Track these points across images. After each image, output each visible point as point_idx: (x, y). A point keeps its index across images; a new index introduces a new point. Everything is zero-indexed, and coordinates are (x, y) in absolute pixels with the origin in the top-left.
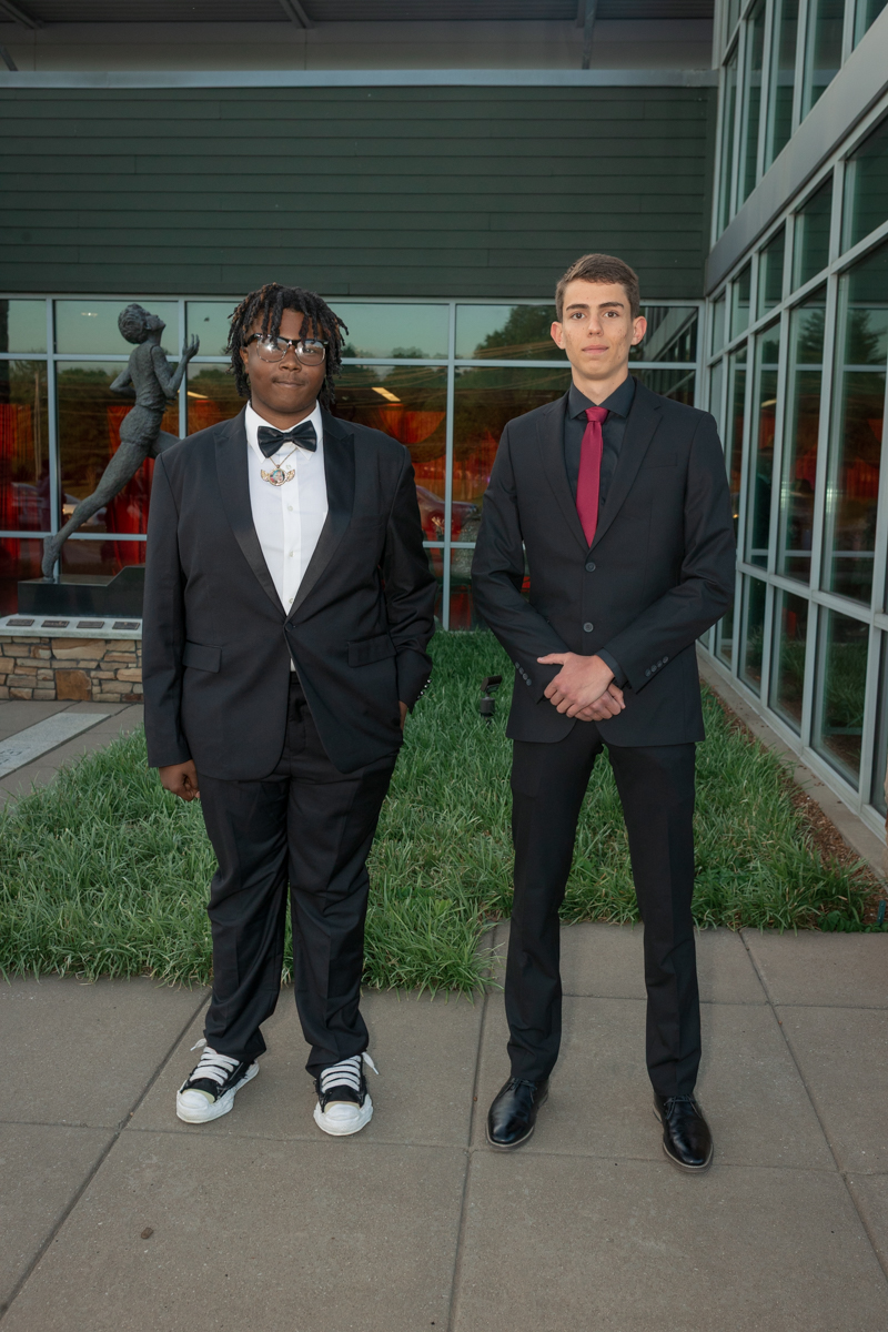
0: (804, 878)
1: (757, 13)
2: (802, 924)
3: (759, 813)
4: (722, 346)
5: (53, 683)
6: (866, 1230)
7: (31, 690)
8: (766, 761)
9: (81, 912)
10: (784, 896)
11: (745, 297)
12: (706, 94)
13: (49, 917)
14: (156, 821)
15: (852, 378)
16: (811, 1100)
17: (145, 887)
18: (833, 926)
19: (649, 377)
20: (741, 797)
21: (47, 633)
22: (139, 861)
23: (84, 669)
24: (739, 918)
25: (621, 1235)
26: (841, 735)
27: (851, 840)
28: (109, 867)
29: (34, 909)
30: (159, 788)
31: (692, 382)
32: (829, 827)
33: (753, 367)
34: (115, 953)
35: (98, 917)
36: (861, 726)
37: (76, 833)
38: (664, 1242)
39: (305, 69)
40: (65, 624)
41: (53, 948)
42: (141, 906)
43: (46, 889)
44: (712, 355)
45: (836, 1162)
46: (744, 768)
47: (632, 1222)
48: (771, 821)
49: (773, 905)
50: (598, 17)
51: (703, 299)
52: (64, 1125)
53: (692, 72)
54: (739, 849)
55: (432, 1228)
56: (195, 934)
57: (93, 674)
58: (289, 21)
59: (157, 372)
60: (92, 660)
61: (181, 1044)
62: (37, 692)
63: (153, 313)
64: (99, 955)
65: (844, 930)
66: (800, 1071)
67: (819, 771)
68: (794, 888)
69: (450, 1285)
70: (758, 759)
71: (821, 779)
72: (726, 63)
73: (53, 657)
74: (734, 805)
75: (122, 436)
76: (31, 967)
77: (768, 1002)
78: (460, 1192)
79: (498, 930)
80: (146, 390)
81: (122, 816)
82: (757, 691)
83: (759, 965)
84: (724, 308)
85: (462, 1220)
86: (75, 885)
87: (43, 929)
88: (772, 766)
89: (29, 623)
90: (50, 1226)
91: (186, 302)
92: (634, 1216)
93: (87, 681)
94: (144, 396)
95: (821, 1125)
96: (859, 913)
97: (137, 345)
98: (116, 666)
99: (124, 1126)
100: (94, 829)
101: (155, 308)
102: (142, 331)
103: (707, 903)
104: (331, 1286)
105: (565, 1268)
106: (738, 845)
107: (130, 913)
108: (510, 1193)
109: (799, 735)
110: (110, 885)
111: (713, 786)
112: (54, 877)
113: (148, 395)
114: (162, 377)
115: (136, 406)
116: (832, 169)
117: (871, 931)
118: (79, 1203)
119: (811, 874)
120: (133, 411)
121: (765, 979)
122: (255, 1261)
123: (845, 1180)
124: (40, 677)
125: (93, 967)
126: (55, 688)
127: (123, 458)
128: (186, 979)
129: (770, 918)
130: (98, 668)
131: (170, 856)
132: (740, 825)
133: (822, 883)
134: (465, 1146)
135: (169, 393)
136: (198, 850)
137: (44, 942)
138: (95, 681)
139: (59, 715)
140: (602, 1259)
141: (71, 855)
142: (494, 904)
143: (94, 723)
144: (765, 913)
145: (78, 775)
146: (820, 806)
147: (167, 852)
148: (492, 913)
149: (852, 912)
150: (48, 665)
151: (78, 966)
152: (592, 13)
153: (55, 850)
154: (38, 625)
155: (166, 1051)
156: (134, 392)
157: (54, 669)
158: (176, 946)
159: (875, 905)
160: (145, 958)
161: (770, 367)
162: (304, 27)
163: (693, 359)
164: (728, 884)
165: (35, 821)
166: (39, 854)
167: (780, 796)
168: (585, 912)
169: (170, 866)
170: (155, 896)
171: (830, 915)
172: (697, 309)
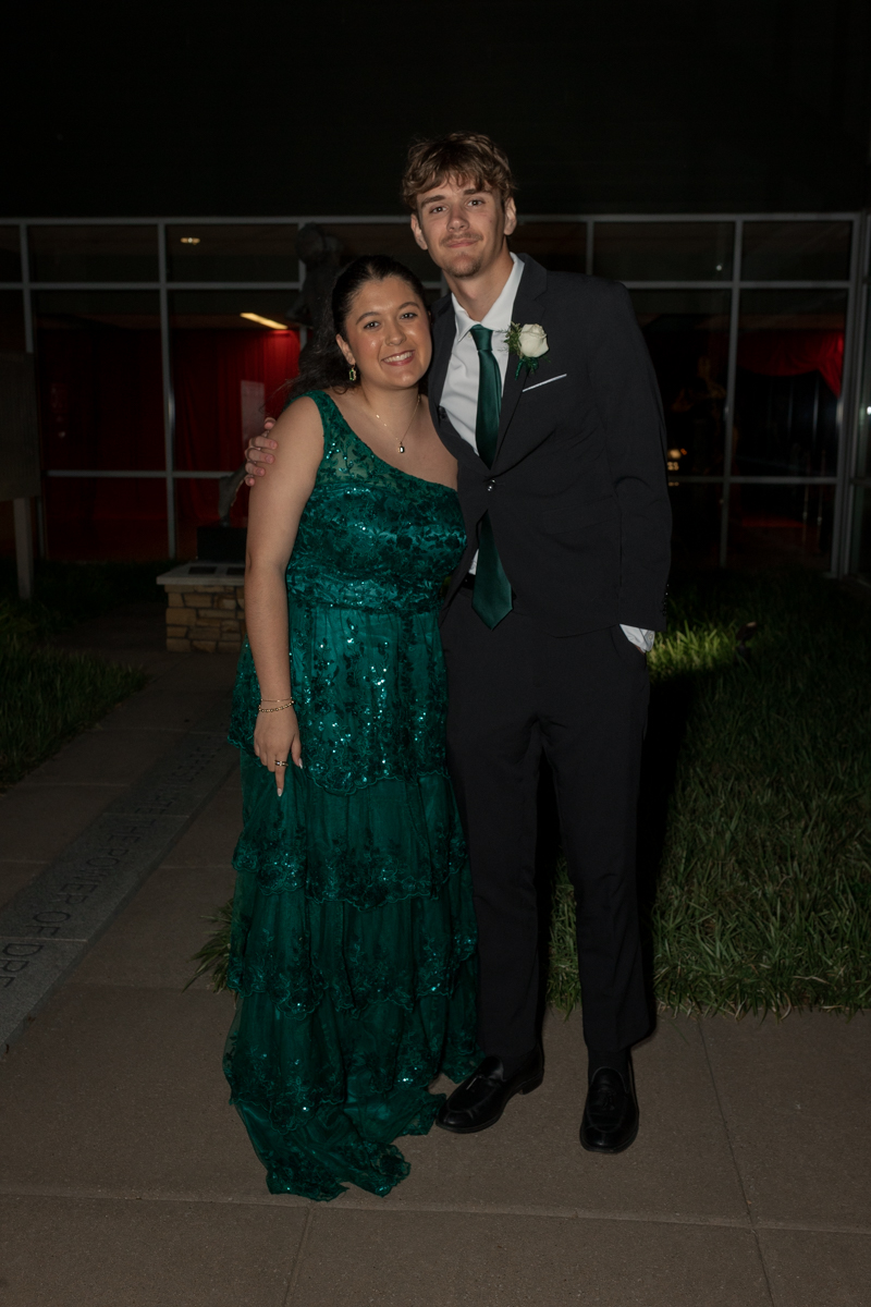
21: (233, 581)
51: (858, 211)
62: (221, 644)
89: (211, 571)
124: (225, 629)
150: (232, 615)
154: (222, 574)
163: (840, 277)
172: (851, 223)
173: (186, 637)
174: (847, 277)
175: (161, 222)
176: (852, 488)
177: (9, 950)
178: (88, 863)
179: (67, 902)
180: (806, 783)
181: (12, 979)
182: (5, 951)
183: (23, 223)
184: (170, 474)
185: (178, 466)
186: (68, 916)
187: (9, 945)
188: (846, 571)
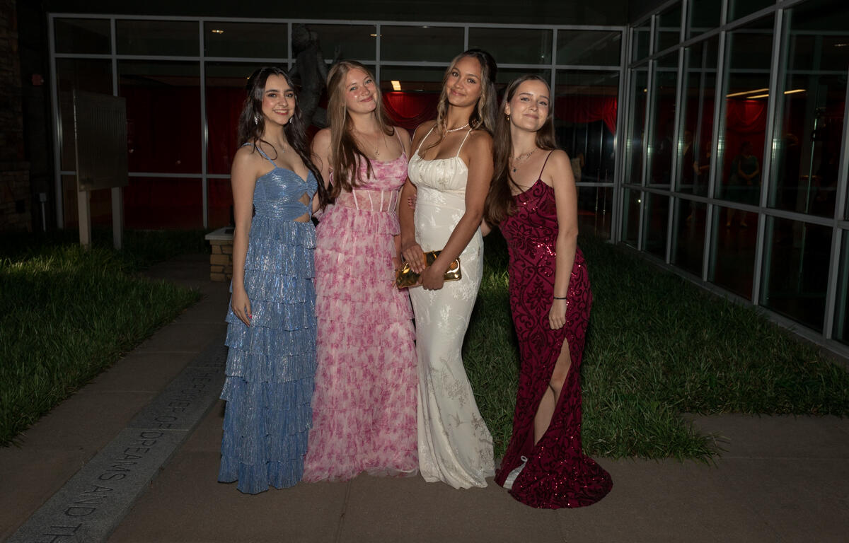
31: (617, 79)
44: (632, 62)
51: (626, 26)
59: (320, 68)
102: (308, 41)
114: (323, 72)
172: (621, 32)
173: (223, 272)
174: (619, 65)
175: (201, 20)
176: (623, 189)
177: (143, 435)
178: (182, 391)
179: (173, 411)
180: (596, 347)
181: (149, 449)
182: (141, 436)
183: (113, 18)
184: (204, 176)
185: (209, 172)
186: (176, 419)
187: (143, 433)
188: (620, 240)
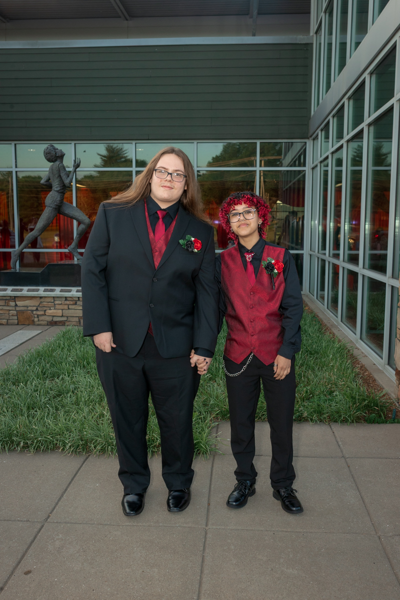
0: (358, 399)
1: (329, 10)
2: (358, 420)
3: (338, 370)
4: (317, 159)
5: (16, 317)
6: (390, 562)
7: (6, 321)
8: (341, 346)
9: (27, 421)
10: (349, 407)
11: (327, 137)
12: (308, 47)
13: (13, 424)
14: (63, 379)
15: (376, 173)
16: (363, 501)
17: (57, 409)
18: (372, 421)
19: (285, 174)
20: (329, 363)
21: (13, 294)
22: (54, 397)
23: (30, 310)
24: (329, 418)
25: (277, 567)
26: (374, 333)
27: (380, 381)
28: (41, 401)
29: (6, 421)
30: (64, 364)
31: (304, 176)
32: (370, 376)
33: (331, 169)
34: (43, 440)
35: (35, 424)
36: (383, 329)
37: (26, 385)
38: (296, 570)
39: (128, 38)
40: (21, 290)
41: (14, 438)
42: (55, 418)
43: (12, 411)
44: (313, 163)
45: (375, 530)
46: (331, 349)
47: (282, 560)
48: (343, 374)
49: (344, 412)
50: (259, 14)
51: (308, 138)
52: (19, 521)
53: (301, 36)
54: (329, 387)
55: (189, 565)
56: (80, 430)
57: (34, 312)
58: (120, 17)
59: (62, 175)
60: (34, 306)
61: (73, 482)
62: (9, 321)
63: (59, 148)
64: (36, 441)
65: (377, 422)
66: (358, 488)
67: (365, 350)
68: (355, 403)
69: (197, 592)
70: (337, 345)
71: (366, 354)
72: (316, 33)
73: (16, 305)
74: (326, 366)
75: (46, 204)
76: (4, 447)
77: (343, 457)
78: (202, 548)
79: (220, 426)
80: (56, 184)
81: (47, 377)
82: (336, 314)
83: (339, 440)
84: (318, 142)
85: (203, 561)
86: (25, 410)
87: (10, 430)
88: (344, 348)
89: (5, 290)
90: (11, 569)
91: (75, 144)
92: (282, 558)
93: (32, 316)
94: (56, 186)
95: (368, 513)
96: (384, 415)
97: (52, 163)
98: (45, 308)
99: (47, 520)
100: (33, 384)
101: (60, 147)
102: (55, 157)
103: (315, 412)
104: (142, 594)
105: (250, 583)
106: (328, 385)
107: (49, 421)
108: (225, 548)
109: (355, 334)
110: (41, 409)
111: (316, 358)
112: (15, 406)
113: (58, 186)
114: (64, 177)
115: (53, 191)
116: (365, 78)
117: (390, 423)
118: (25, 557)
119: (361, 397)
120: (51, 193)
121: (341, 446)
122: (107, 583)
123: (379, 538)
124: (11, 314)
125: (33, 447)
126: (18, 319)
127: (47, 214)
128: (76, 451)
129: (344, 418)
130: (37, 310)
131: (69, 395)
132: (329, 376)
133: (367, 401)
134: (204, 527)
135: (67, 185)
136: (82, 392)
137: (10, 436)
138: (36, 316)
139: (19, 332)
140: (268, 578)
141: (23, 395)
142: (217, 414)
143: (35, 334)
144: (341, 416)
145: (26, 359)
146: (365, 366)
147: (67, 393)
148: (216, 418)
149: (381, 414)
150: (14, 309)
151: (26, 446)
152: (256, 11)
153: (16, 393)
154: (9, 291)
155: (67, 485)
156: (51, 185)
157: (17, 311)
158: (71, 436)
159: (391, 411)
160: (57, 442)
161: (339, 168)
162: (127, 20)
163: (304, 165)
164: (324, 402)
165: (7, 380)
166: (9, 395)
167: (347, 362)
168: (259, 417)
169: (68, 399)
170: (62, 413)
171: (371, 416)
172: (305, 143)
175: (13, 143)
176: (309, 255)
188: (308, 291)
